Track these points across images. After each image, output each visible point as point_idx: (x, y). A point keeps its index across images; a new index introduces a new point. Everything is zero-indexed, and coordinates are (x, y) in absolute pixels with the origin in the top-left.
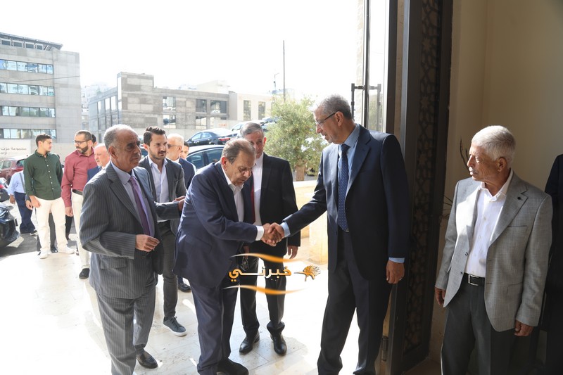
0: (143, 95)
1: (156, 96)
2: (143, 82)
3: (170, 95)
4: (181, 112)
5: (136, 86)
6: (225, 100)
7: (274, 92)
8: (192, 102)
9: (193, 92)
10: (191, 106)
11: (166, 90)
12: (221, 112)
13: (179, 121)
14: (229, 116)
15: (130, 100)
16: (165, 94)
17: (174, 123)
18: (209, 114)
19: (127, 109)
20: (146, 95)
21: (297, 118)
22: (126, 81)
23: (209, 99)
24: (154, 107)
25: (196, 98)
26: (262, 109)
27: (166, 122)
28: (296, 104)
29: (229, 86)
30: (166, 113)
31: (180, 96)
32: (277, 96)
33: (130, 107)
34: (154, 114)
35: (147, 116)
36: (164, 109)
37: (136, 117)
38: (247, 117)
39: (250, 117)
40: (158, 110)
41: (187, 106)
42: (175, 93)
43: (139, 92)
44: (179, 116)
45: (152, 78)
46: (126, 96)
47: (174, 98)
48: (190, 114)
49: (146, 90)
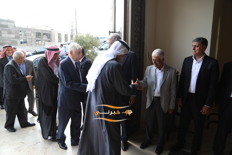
0: (9, 30)
1: (16, 31)
3: (23, 30)
4: (29, 38)
5: (6, 25)
6: (49, 33)
7: (72, 30)
8: (34, 33)
9: (34, 29)
10: (34, 36)
11: (21, 28)
12: (48, 38)
13: (28, 42)
14: (51, 40)
16: (20, 30)
17: (26, 43)
18: (42, 39)
19: (1, 36)
20: (11, 30)
23: (42, 32)
24: (15, 36)
25: (36, 32)
26: (66, 37)
27: (21, 43)
29: (51, 27)
30: (21, 39)
31: (28, 31)
33: (3, 35)
34: (16, 39)
35: (12, 40)
36: (20, 37)
37: (6, 40)
40: (18, 37)
41: (32, 35)
42: (25, 30)
43: (7, 29)
44: (28, 40)
47: (25, 32)
48: (33, 39)
49: (11, 28)
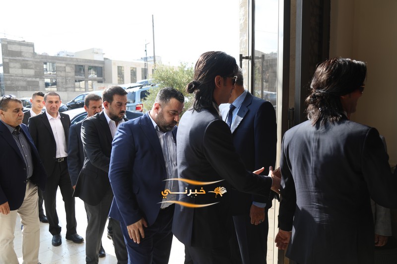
0: (23, 60)
1: (37, 62)
2: (23, 49)
3: (50, 60)
4: (61, 76)
5: (17, 52)
6: (100, 66)
7: (146, 59)
8: (71, 67)
9: (72, 58)
10: (70, 71)
11: (46, 57)
12: (98, 76)
13: (60, 84)
14: (105, 79)
15: (11, 65)
16: (45, 59)
17: (56, 86)
18: (87, 78)
19: (8, 73)
20: (27, 61)
21: (176, 83)
22: (7, 48)
23: (87, 65)
24: (35, 72)
25: (75, 63)
26: (133, 73)
27: (47, 85)
28: (174, 70)
30: (47, 77)
31: (60, 62)
32: (148, 63)
33: (12, 71)
34: (36, 78)
35: (29, 79)
36: (45, 73)
37: (18, 80)
38: (121, 81)
39: (123, 80)
40: (40, 74)
41: (67, 71)
42: (54, 60)
43: (20, 58)
44: (59, 80)
45: (32, 45)
46: (7, 61)
47: (53, 63)
49: (27, 56)
